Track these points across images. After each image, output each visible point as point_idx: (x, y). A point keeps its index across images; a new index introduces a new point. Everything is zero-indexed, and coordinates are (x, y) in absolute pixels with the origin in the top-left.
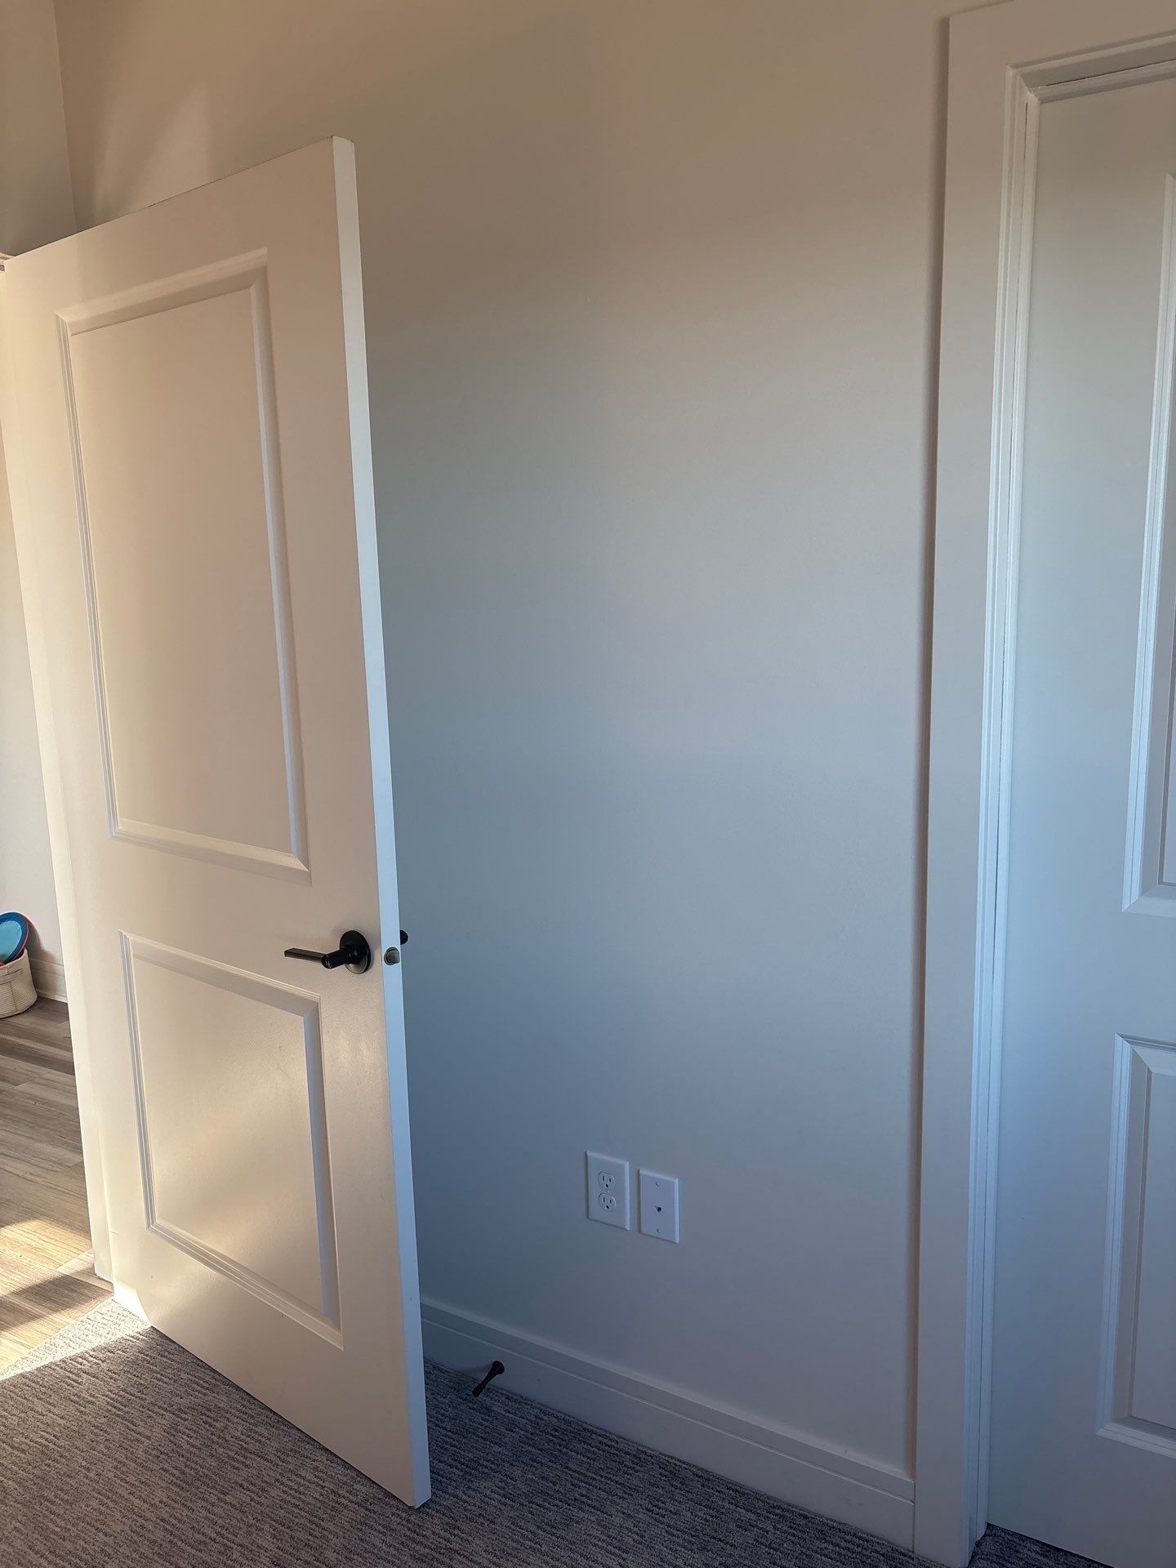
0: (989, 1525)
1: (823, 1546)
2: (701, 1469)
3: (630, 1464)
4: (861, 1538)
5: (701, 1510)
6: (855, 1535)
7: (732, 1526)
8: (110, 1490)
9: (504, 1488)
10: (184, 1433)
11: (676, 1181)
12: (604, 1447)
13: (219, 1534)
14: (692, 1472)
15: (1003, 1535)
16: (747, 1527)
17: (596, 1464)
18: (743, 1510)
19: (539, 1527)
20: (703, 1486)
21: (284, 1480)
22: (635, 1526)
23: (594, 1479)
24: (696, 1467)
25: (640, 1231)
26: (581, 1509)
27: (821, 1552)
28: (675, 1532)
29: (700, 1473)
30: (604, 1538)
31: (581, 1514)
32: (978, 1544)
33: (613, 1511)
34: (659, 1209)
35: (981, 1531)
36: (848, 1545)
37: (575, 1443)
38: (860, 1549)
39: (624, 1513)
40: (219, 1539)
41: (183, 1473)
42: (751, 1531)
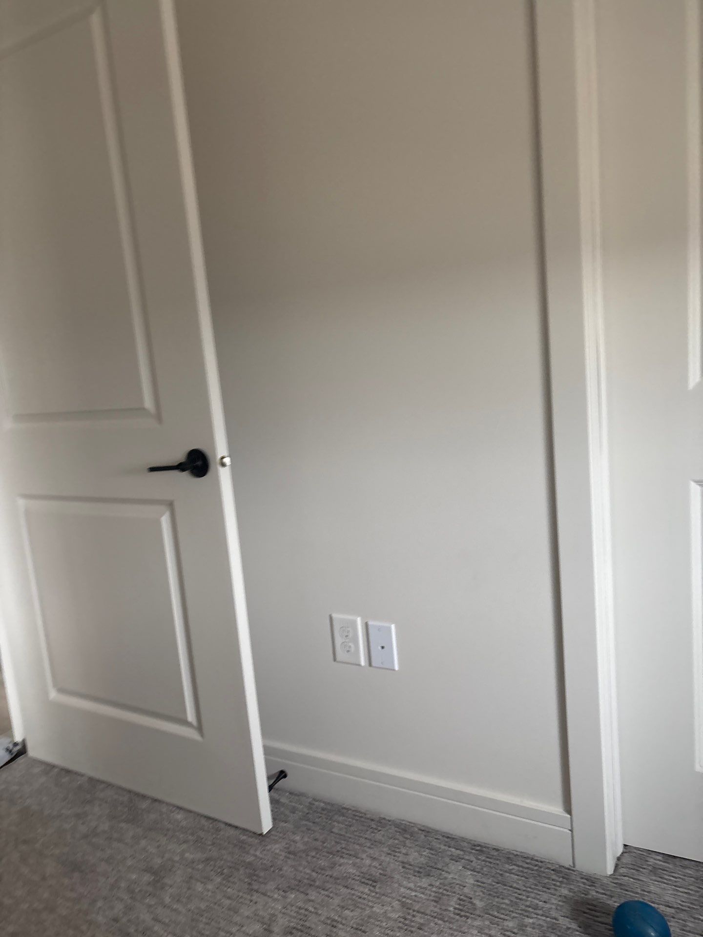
0: (625, 845)
1: (511, 868)
2: (424, 826)
3: (374, 826)
4: (537, 861)
5: (425, 851)
6: (532, 859)
7: (447, 860)
9: (288, 848)
10: (69, 832)
11: (393, 627)
12: (357, 818)
14: (418, 828)
15: (635, 851)
16: (456, 859)
17: (352, 828)
18: (453, 850)
19: (313, 871)
20: (425, 836)
22: (380, 865)
23: (350, 838)
24: (420, 825)
25: (370, 664)
26: (342, 857)
27: (510, 871)
28: (407, 866)
29: (423, 828)
30: (358, 873)
31: (342, 861)
32: (619, 859)
33: (364, 856)
34: (383, 647)
35: (620, 850)
36: (526, 866)
37: (336, 817)
38: (536, 868)
39: (371, 857)
41: (67, 855)
42: (460, 862)
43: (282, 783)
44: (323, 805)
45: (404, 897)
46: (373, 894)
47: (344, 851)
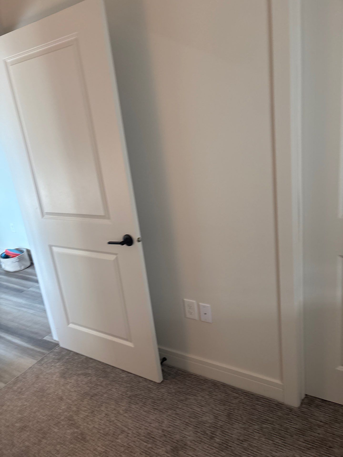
0: (306, 394)
1: (258, 402)
3: (203, 383)
5: (223, 394)
6: (267, 399)
7: (232, 398)
11: (210, 306)
12: (196, 379)
17: (194, 383)
18: (235, 394)
20: (224, 387)
22: (205, 399)
23: (193, 387)
25: (200, 320)
28: (216, 401)
29: (223, 384)
32: (303, 400)
33: (199, 396)
34: (205, 314)
35: (303, 396)
36: (265, 402)
37: (187, 378)
38: (269, 403)
39: (202, 396)
42: (237, 399)
43: (165, 362)
44: (181, 372)
46: (202, 412)
47: (191, 393)
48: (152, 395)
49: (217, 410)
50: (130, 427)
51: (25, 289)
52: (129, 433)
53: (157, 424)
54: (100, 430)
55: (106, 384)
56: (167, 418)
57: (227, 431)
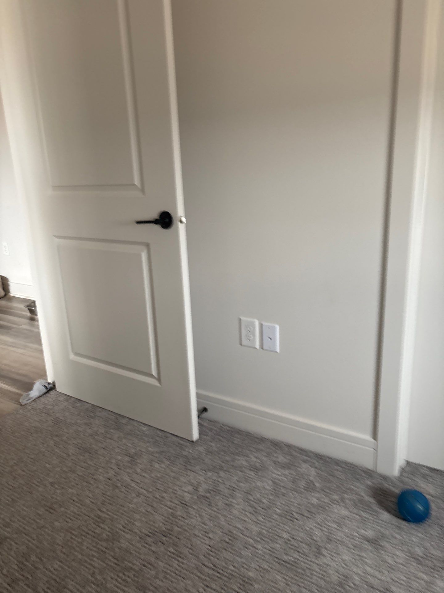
0: (407, 461)
1: (338, 468)
2: (287, 443)
3: (258, 442)
4: (354, 465)
5: (287, 456)
6: (350, 464)
7: (301, 462)
8: (53, 450)
9: (208, 449)
10: (82, 432)
12: (248, 436)
13: (95, 464)
14: (284, 444)
16: (304, 461)
17: (245, 442)
18: (304, 457)
19: (222, 462)
20: (288, 448)
21: (121, 447)
22: (261, 462)
23: (244, 447)
25: (262, 349)
26: (239, 456)
27: (337, 470)
28: (277, 463)
30: (248, 465)
31: (239, 458)
32: (403, 468)
33: (252, 456)
34: (270, 338)
35: (404, 463)
36: (347, 467)
37: (236, 435)
38: (353, 469)
39: (256, 457)
40: (94, 466)
41: (81, 444)
42: (308, 463)
43: (205, 415)
44: (228, 428)
45: (275, 479)
46: (257, 476)
47: (240, 453)
48: (185, 453)
49: (278, 475)
50: (151, 490)
51: (14, 326)
52: (148, 497)
53: (190, 488)
54: (106, 492)
55: (118, 437)
56: (205, 481)
57: (292, 500)
